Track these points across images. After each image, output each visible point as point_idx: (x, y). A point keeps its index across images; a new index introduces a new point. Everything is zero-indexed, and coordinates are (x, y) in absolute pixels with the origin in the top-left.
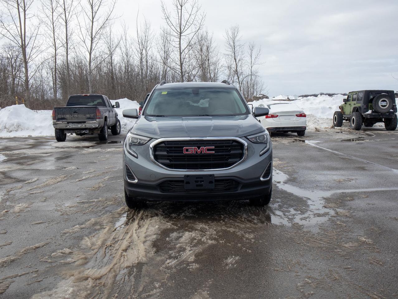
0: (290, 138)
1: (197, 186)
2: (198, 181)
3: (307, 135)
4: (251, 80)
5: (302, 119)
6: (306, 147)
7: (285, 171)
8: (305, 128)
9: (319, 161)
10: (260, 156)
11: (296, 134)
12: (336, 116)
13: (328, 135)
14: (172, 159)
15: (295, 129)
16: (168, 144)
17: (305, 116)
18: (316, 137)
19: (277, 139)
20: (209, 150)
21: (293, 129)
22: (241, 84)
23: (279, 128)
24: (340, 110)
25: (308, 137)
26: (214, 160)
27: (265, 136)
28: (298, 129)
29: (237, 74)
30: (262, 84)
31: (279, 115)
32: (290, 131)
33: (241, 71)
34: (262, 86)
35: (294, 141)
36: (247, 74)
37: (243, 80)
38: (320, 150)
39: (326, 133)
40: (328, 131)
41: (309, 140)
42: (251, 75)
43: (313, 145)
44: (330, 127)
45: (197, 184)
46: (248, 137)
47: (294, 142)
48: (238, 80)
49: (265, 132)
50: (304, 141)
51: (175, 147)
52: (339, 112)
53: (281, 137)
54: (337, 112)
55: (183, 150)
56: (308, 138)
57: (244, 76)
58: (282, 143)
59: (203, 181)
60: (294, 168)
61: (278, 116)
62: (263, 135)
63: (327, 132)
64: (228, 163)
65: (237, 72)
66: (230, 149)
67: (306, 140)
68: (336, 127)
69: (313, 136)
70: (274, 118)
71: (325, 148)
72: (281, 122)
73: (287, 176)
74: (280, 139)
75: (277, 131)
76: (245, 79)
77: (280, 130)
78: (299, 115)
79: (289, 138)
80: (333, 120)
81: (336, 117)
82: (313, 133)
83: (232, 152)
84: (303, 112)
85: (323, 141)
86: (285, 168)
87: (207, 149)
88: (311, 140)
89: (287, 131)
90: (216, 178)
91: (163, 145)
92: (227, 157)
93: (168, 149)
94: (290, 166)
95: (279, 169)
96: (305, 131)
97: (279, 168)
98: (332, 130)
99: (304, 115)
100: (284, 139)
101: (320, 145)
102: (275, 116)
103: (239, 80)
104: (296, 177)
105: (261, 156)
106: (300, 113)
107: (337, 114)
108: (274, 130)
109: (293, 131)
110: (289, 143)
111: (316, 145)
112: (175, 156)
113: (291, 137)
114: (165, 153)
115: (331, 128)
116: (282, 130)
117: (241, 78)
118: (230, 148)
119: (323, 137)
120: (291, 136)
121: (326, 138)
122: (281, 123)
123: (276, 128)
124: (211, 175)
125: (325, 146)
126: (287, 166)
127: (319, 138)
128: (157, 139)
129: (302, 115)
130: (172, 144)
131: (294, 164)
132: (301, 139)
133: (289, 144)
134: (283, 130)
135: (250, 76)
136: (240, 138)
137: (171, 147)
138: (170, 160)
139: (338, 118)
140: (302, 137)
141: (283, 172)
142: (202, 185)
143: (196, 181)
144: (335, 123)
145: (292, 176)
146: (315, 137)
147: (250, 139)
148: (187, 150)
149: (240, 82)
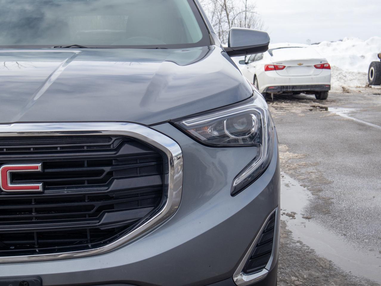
0: (304, 104)
3: (331, 99)
4: (245, 18)
5: (325, 72)
6: (335, 120)
7: (303, 177)
8: (329, 87)
9: (367, 152)
10: (233, 194)
11: (313, 96)
12: (372, 68)
13: (365, 98)
15: (312, 89)
17: (329, 68)
18: (346, 102)
19: (283, 105)
20: (16, 177)
21: (309, 89)
22: (232, 24)
23: (287, 87)
24: (379, 60)
25: (333, 101)
27: (254, 117)
28: (317, 89)
29: (226, 10)
30: (261, 24)
31: (286, 65)
32: (303, 92)
33: (231, 6)
34: (261, 27)
35: (312, 108)
36: (240, 9)
37: (234, 19)
38: (361, 127)
39: (359, 95)
40: (362, 91)
41: (337, 107)
42: (246, 11)
43: (346, 117)
44: (364, 86)
46: (186, 123)
47: (311, 110)
48: (226, 18)
49: (253, 100)
50: (326, 109)
52: (378, 62)
53: (290, 102)
54: (374, 63)
56: (333, 104)
57: (235, 13)
58: (292, 112)
60: (320, 169)
61: (284, 67)
62: (247, 115)
63: (362, 94)
64: (102, 228)
65: (226, 6)
66: (110, 174)
67: (332, 107)
68: (373, 86)
69: (340, 100)
70: (278, 71)
71: (368, 122)
72: (290, 77)
73: (309, 193)
74: (289, 105)
75: (284, 92)
76: (237, 17)
77: (288, 90)
78: (319, 66)
79: (303, 102)
80: (367, 76)
81: (372, 70)
82: (340, 96)
83: (117, 184)
84: (326, 61)
85: (359, 109)
86: (303, 171)
87: (11, 174)
88: (338, 106)
89: (299, 92)
92: (98, 204)
94: (312, 165)
95: (291, 172)
96: (327, 91)
97: (289, 170)
98: (368, 90)
99: (328, 65)
100: (294, 104)
101: (357, 115)
102: (281, 67)
103: (228, 18)
104: (329, 199)
105: (235, 192)
106: (321, 62)
107: (375, 65)
108: (279, 90)
109: (308, 92)
110: (303, 112)
111: (351, 116)
113: (306, 102)
115: (366, 87)
116: (291, 90)
117: (231, 15)
118: (107, 169)
119: (357, 102)
120: (305, 100)
121: (362, 104)
122: (290, 79)
123: (282, 87)
125: (367, 118)
126: (306, 165)
127: (351, 103)
129: (324, 66)
131: (320, 160)
132: (323, 106)
133: (303, 115)
134: (294, 90)
135: (244, 13)
136: (149, 126)
139: (376, 72)
140: (324, 101)
141: (299, 180)
144: (371, 79)
145: (321, 194)
146: (344, 102)
147: (193, 132)
149: (231, 22)
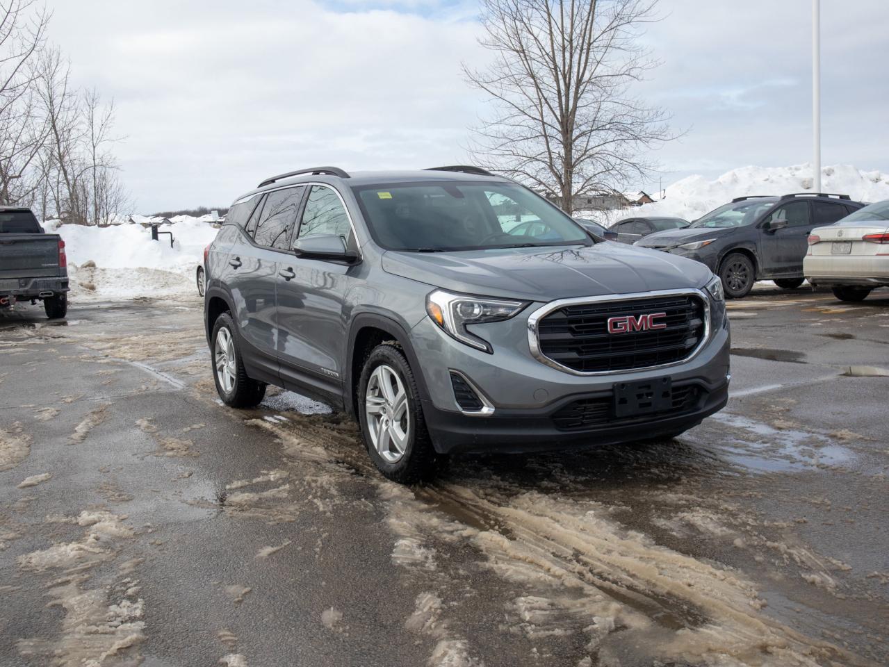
1: (642, 405)
2: (643, 395)
14: (583, 347)
16: (571, 313)
20: (656, 321)
26: (662, 344)
45: (641, 401)
51: (587, 320)
55: (606, 325)
59: (651, 394)
64: (686, 348)
66: (687, 317)
83: (692, 323)
87: (654, 319)
90: (674, 384)
91: (561, 315)
92: (684, 335)
93: (573, 326)
112: (588, 341)
114: (568, 336)
118: (687, 315)
124: (666, 379)
128: (547, 303)
130: (578, 313)
136: (700, 290)
137: (579, 321)
138: (579, 352)
142: (649, 404)
143: (640, 396)
148: (615, 325)
